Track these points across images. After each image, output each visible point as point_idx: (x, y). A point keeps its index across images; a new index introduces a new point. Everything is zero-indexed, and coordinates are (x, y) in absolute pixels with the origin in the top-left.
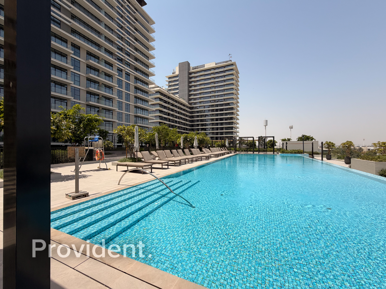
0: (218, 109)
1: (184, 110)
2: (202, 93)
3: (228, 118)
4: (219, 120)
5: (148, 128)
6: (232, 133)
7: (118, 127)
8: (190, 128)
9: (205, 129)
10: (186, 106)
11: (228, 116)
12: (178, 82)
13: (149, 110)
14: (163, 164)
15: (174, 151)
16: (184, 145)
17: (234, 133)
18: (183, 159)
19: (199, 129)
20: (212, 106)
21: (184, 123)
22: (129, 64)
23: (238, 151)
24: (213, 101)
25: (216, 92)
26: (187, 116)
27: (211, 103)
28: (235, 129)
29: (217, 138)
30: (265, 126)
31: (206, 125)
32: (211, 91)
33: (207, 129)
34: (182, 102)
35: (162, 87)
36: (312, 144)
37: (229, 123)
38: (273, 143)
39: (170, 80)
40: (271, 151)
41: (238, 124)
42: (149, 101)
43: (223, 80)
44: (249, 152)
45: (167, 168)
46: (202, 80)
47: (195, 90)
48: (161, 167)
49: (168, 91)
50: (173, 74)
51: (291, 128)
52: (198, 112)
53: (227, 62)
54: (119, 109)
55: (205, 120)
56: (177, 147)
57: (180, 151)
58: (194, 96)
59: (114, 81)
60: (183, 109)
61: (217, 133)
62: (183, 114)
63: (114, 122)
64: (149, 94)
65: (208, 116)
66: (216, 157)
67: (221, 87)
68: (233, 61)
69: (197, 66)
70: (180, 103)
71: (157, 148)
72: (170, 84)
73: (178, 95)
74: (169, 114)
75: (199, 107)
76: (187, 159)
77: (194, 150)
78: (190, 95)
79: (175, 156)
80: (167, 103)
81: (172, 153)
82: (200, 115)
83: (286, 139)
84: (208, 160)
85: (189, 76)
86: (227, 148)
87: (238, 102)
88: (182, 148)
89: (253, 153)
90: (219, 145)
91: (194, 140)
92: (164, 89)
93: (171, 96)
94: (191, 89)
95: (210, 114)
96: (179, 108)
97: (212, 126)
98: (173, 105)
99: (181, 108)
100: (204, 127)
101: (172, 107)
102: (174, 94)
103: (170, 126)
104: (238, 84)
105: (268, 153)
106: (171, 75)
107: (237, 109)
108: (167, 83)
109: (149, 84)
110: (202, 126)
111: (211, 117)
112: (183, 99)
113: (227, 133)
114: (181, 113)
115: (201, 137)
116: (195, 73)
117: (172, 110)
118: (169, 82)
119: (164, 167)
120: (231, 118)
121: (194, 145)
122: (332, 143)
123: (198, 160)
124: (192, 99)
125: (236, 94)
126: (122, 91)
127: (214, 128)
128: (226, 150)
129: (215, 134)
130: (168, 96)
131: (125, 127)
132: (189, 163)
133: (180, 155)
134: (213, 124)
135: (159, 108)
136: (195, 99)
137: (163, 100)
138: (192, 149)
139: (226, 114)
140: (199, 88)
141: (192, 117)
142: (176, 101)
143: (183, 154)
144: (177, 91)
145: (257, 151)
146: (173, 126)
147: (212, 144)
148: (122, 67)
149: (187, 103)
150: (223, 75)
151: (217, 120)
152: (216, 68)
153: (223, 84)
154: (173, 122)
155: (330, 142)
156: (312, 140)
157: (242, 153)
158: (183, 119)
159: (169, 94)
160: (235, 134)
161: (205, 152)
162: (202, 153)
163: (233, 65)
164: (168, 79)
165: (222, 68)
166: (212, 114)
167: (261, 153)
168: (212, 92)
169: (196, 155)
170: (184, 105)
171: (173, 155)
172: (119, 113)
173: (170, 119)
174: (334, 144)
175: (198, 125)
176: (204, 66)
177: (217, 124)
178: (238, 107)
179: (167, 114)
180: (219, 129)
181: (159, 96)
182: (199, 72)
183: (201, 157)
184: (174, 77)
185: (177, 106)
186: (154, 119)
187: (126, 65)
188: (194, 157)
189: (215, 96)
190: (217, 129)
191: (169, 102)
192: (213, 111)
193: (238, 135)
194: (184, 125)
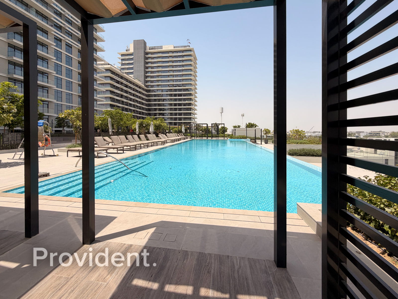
0: (176, 94)
1: (140, 92)
2: (160, 76)
3: (187, 103)
4: (177, 105)
5: (96, 110)
6: (190, 119)
7: (66, 111)
8: (147, 112)
9: (163, 114)
10: (142, 88)
11: (187, 102)
12: (133, 61)
13: (98, 91)
14: (118, 149)
15: (129, 137)
16: (139, 131)
17: (192, 119)
18: (139, 144)
19: (156, 113)
20: (171, 90)
21: (139, 106)
22: (71, 34)
23: (194, 137)
24: (172, 86)
25: (175, 76)
26: (143, 99)
27: (169, 87)
28: (194, 115)
29: (175, 124)
30: (221, 113)
31: (164, 110)
32: (169, 74)
33: (165, 114)
34: (138, 83)
35: (113, 65)
36: (255, 131)
37: (187, 109)
38: (224, 130)
39: (124, 57)
40: (222, 137)
41: (196, 110)
42: (97, 80)
43: (181, 64)
44: (204, 138)
45: (123, 152)
46: (159, 62)
47: (152, 72)
48: (116, 152)
49: (120, 70)
50: (127, 51)
51: (243, 115)
52: (155, 95)
53: (185, 47)
54: (57, 87)
55: (163, 105)
56: (133, 133)
57: (135, 136)
58: (151, 78)
59: (49, 52)
60: (138, 92)
61: (175, 119)
62: (138, 97)
63: (50, 102)
64: (97, 71)
65: (166, 100)
66: (171, 143)
67: (179, 72)
68: (191, 47)
69: (155, 47)
70: (135, 85)
71: (110, 134)
72: (123, 62)
73: (133, 75)
74: (122, 96)
75: (156, 91)
76: (143, 144)
77: (150, 135)
78: (147, 77)
79: (131, 142)
80: (120, 83)
81: (127, 139)
82: (158, 99)
83: (237, 126)
84: (164, 145)
85: (145, 56)
86: (183, 134)
87: (196, 89)
88: (137, 134)
89: (207, 138)
90: (176, 131)
91: (150, 126)
92: (116, 67)
93: (124, 76)
94: (147, 70)
95: (169, 99)
96: (134, 90)
97: (170, 111)
98: (126, 86)
99: (136, 90)
100: (161, 112)
101: (125, 88)
102: (127, 73)
103: (123, 109)
104: (196, 70)
105: (220, 138)
106: (125, 52)
107: (195, 95)
108: (120, 61)
109: (97, 60)
110: (160, 111)
111: (170, 101)
112: (139, 80)
113: (185, 119)
114: (136, 95)
115: (158, 122)
116: (152, 53)
117: (126, 92)
118: (122, 60)
119: (119, 152)
120: (190, 104)
121: (150, 130)
122: (269, 130)
123: (154, 145)
124: (148, 81)
125: (194, 81)
126: (62, 65)
127: (172, 113)
128: (182, 136)
129: (174, 120)
130: (121, 76)
131: (73, 111)
132: (144, 148)
133: (135, 141)
134: (171, 109)
135: (110, 88)
136: (152, 82)
137: (115, 79)
138: (148, 135)
139: (185, 100)
140: (156, 70)
141: (149, 100)
142: (131, 82)
143: (139, 140)
144: (132, 71)
145: (210, 137)
146: (127, 110)
147: (170, 130)
148: (61, 36)
149: (144, 86)
150: (181, 59)
151: (175, 105)
152: (174, 51)
153: (181, 69)
154: (127, 106)
155: (267, 129)
156: (256, 127)
157: (198, 138)
158: (138, 102)
159: (122, 73)
160: (194, 120)
161: (161, 138)
162: (158, 139)
163: (191, 50)
164: (120, 56)
165: (180, 52)
166: (171, 99)
167: (214, 139)
168: (170, 76)
169: (152, 140)
170: (140, 87)
171: (128, 141)
172: (57, 92)
173: (123, 102)
174: (270, 131)
175: (155, 109)
176: (161, 47)
177: (176, 109)
178: (196, 93)
179: (120, 96)
180: (177, 115)
181: (109, 74)
182: (156, 53)
183: (157, 142)
184: (127, 54)
185: (131, 87)
186: (103, 101)
187: (66, 34)
188: (150, 143)
189: (173, 80)
190: (176, 114)
191: (122, 83)
192: (171, 95)
193: (196, 121)
194: (140, 109)
